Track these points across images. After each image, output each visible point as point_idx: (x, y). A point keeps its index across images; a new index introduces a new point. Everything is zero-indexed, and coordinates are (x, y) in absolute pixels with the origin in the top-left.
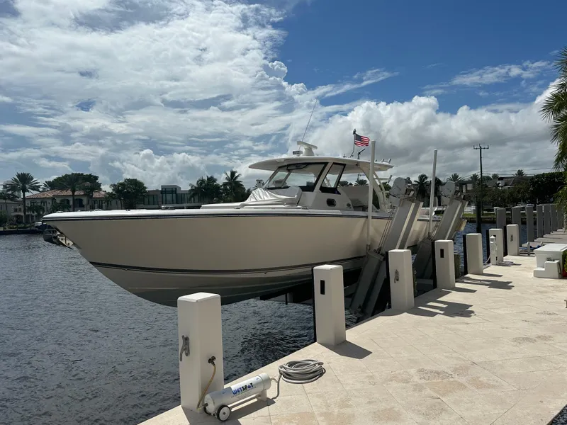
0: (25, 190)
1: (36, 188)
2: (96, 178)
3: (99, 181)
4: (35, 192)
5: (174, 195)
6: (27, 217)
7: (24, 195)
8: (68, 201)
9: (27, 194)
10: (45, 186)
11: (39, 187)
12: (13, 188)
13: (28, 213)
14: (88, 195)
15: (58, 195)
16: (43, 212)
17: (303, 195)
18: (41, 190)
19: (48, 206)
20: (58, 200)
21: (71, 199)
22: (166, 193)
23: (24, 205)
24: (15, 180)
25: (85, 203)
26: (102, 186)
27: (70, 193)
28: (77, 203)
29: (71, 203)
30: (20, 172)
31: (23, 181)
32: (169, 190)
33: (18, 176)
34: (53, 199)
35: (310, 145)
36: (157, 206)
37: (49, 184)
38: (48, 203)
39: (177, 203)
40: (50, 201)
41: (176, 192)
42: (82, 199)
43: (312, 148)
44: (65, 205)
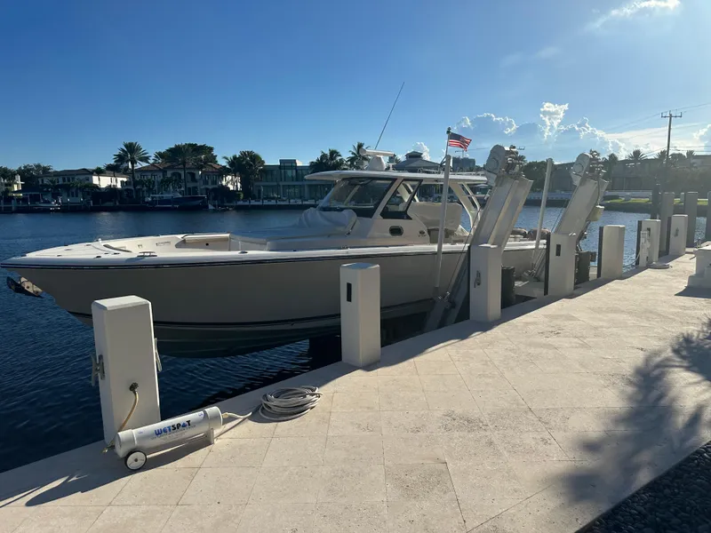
0: (133, 162)
1: (145, 159)
2: (211, 149)
3: (214, 153)
4: (145, 164)
5: (294, 171)
6: (138, 191)
7: (133, 167)
8: (180, 175)
9: (136, 166)
10: (156, 156)
11: (147, 158)
12: (121, 158)
13: (138, 187)
14: (200, 168)
15: (169, 168)
16: (154, 186)
17: (358, 222)
18: (151, 161)
19: (159, 179)
20: (169, 174)
21: (182, 173)
22: (285, 168)
23: (133, 178)
24: (123, 150)
25: (197, 177)
26: (217, 159)
27: (181, 166)
28: (189, 177)
29: (183, 177)
30: (127, 142)
31: (131, 150)
32: (287, 165)
33: (126, 146)
34: (164, 171)
35: (378, 154)
36: (275, 184)
37: (160, 155)
38: (159, 177)
39: (297, 180)
40: (161, 174)
41: (296, 168)
42: (195, 172)
43: (382, 157)
44: (177, 179)
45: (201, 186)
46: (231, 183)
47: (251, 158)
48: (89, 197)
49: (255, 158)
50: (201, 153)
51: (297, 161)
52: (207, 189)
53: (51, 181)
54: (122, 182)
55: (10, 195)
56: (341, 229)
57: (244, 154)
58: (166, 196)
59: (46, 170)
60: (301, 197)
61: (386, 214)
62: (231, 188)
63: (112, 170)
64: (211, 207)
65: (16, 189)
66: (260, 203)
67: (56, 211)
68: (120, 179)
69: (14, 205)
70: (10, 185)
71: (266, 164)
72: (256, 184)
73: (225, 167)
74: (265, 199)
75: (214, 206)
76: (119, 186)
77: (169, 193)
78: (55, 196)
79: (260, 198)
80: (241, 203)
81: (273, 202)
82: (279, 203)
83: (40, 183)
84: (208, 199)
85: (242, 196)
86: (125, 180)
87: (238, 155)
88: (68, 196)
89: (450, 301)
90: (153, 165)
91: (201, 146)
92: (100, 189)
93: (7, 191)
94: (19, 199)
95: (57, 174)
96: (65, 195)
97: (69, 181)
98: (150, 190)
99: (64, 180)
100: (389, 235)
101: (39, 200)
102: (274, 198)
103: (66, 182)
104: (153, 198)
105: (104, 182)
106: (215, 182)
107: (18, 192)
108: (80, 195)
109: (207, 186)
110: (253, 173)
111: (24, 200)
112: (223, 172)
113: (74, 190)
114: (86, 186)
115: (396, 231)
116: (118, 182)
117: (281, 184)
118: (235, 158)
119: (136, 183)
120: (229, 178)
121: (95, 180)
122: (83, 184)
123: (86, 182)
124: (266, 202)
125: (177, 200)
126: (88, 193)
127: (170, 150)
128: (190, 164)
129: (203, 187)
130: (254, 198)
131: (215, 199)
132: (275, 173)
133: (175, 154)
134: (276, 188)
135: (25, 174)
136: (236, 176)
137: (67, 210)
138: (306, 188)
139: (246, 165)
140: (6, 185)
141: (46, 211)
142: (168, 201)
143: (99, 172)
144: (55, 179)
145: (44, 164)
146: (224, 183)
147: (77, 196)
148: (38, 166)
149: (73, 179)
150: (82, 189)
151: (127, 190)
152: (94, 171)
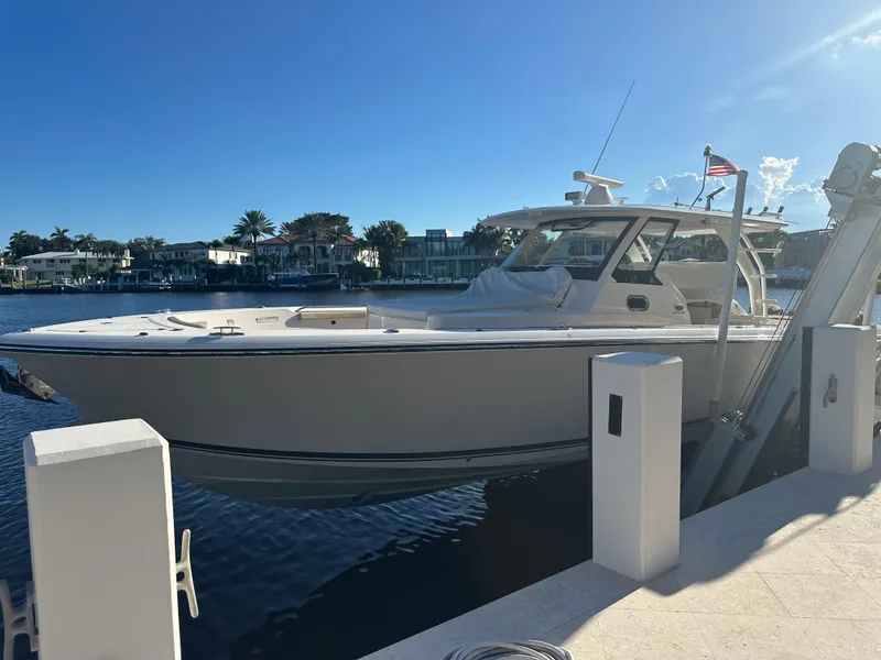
0: (256, 234)
1: (270, 231)
2: (346, 219)
3: (350, 224)
4: (269, 237)
5: (443, 243)
6: (260, 268)
7: (255, 239)
8: (309, 249)
9: (259, 239)
10: (283, 228)
11: (272, 229)
12: (241, 230)
13: (260, 263)
14: (332, 240)
15: (296, 241)
16: (279, 261)
17: (573, 288)
18: (277, 234)
19: (285, 255)
20: (296, 248)
21: (312, 248)
22: (432, 239)
23: (255, 252)
24: (245, 220)
25: (329, 252)
26: (353, 231)
27: (311, 239)
28: (320, 250)
29: (312, 252)
30: (249, 210)
31: (253, 221)
32: (436, 236)
33: (248, 215)
34: (291, 245)
35: (602, 181)
36: (420, 259)
37: (287, 226)
38: (285, 252)
39: (446, 255)
40: (287, 248)
41: (446, 239)
42: (327, 246)
43: (607, 186)
44: (305, 255)
45: (332, 262)
46: (368, 258)
47: (392, 228)
48: (204, 275)
49: (396, 229)
50: (334, 224)
51: (447, 232)
52: (340, 266)
53: (162, 256)
54: (242, 257)
55: (117, 272)
56: (548, 298)
57: (383, 224)
58: (292, 274)
59: (158, 244)
60: (450, 276)
61: (622, 276)
62: (368, 264)
63: (232, 243)
64: (343, 287)
65: (124, 265)
66: (401, 282)
67: (166, 290)
68: (239, 254)
69: (120, 283)
70: (119, 261)
71: (410, 235)
72: (396, 259)
73: (361, 240)
74: (407, 277)
75: (347, 286)
76: (238, 262)
77: (296, 270)
78: (166, 274)
79: (401, 276)
80: (379, 282)
81: (417, 281)
82: (424, 282)
83: (151, 257)
84: (340, 277)
85: (380, 273)
86: (246, 255)
87: (377, 224)
88: (181, 273)
89: (743, 427)
90: (278, 237)
91: (334, 216)
92: (217, 265)
93: (115, 268)
94: (127, 276)
95: (170, 248)
96: (177, 272)
97: (182, 255)
98: (274, 267)
99: (177, 256)
100: (626, 309)
101: (148, 279)
102: (417, 277)
103: (180, 258)
104: (277, 276)
105: (221, 257)
106: (349, 258)
107: (127, 268)
108: (194, 271)
109: (340, 263)
110: (394, 246)
111: (132, 278)
112: (360, 245)
113: (187, 266)
114: (202, 262)
115: (637, 303)
116: (237, 257)
117: (428, 258)
118: (373, 228)
119: (258, 259)
120: (365, 252)
121: (212, 255)
122: (198, 259)
123: (202, 257)
124: (408, 281)
125: (304, 279)
126: (203, 270)
127: (300, 221)
128: (322, 235)
129: (335, 264)
130: (394, 276)
131: (348, 277)
132: (419, 246)
133: (305, 225)
134: (419, 265)
135: (135, 248)
136: (373, 250)
137: (178, 289)
138: (458, 266)
139: (385, 237)
140: (114, 260)
141: (156, 290)
142: (294, 280)
143: (216, 245)
144: (166, 253)
145: (156, 237)
146: (359, 259)
147: (190, 272)
148: (150, 239)
149: (187, 253)
150: (196, 265)
151: (248, 267)
152: (210, 244)
